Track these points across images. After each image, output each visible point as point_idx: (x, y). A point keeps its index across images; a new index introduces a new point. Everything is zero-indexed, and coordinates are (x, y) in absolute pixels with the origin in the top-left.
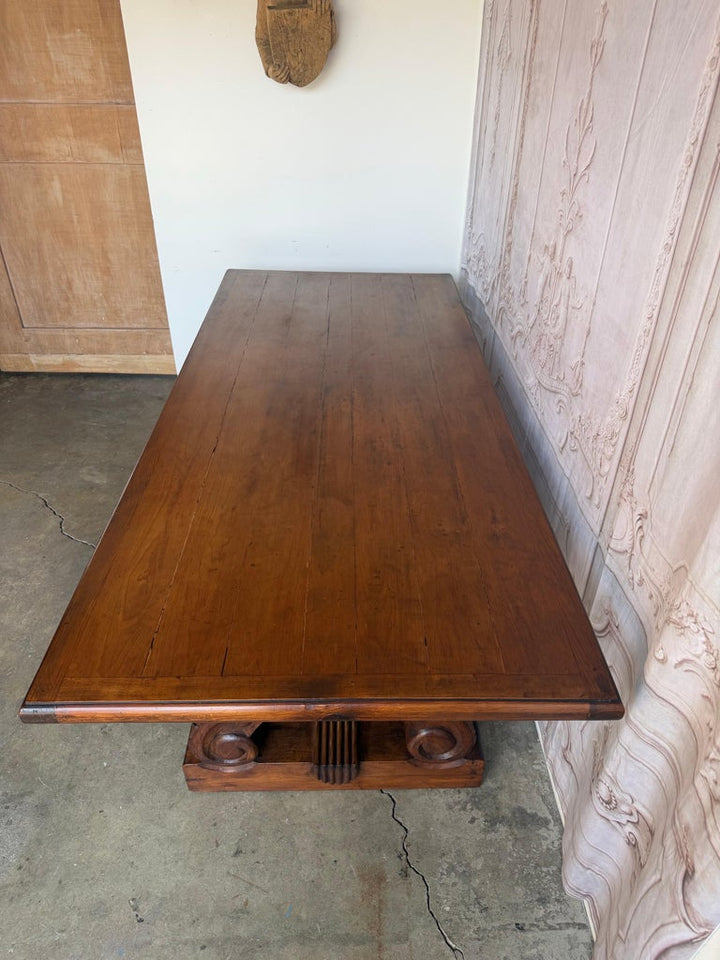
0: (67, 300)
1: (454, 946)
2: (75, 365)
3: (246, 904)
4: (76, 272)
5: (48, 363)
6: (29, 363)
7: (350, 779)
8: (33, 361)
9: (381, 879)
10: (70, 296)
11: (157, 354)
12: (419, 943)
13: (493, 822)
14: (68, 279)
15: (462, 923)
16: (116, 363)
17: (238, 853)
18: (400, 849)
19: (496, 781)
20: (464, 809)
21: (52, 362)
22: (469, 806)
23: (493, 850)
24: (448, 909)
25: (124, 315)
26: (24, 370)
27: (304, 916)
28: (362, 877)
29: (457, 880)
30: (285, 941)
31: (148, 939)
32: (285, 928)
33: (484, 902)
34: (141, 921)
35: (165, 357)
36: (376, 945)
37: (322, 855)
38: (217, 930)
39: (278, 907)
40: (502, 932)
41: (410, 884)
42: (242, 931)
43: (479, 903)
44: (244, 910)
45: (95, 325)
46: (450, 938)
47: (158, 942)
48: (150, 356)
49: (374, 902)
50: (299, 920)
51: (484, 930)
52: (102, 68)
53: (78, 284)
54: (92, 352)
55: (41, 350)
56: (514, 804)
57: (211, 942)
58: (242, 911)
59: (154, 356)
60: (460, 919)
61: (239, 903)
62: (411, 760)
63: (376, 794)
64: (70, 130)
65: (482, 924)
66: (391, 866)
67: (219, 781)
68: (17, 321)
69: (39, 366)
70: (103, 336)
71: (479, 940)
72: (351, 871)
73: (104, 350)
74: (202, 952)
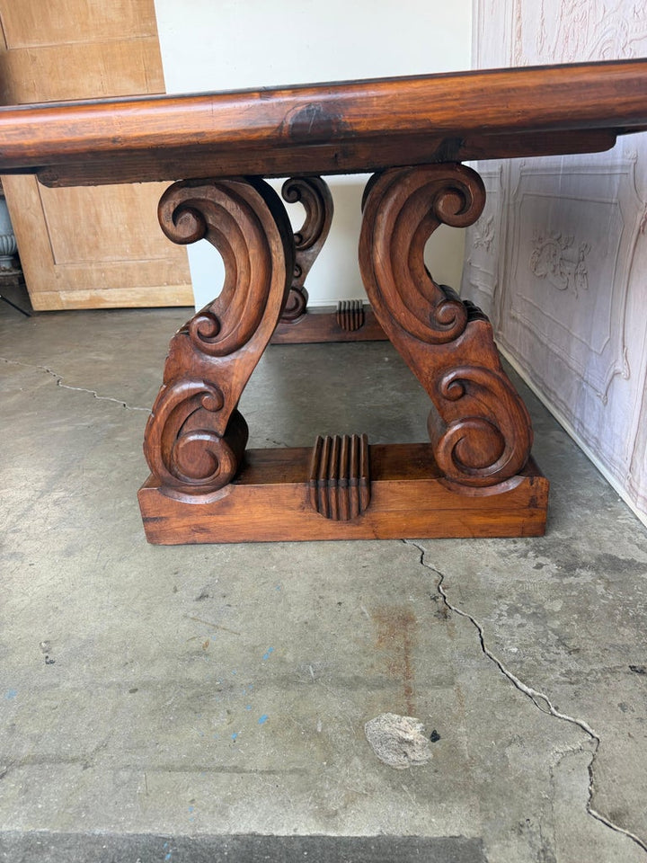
0: (95, 234)
1: (530, 691)
2: (101, 300)
3: (207, 645)
4: (103, 205)
5: (76, 299)
6: (58, 301)
7: (359, 512)
8: (63, 299)
9: (407, 620)
10: (98, 230)
11: (177, 284)
12: (473, 688)
13: (569, 568)
14: (96, 211)
15: (540, 664)
16: (138, 296)
17: (202, 597)
18: (434, 591)
19: (567, 533)
20: (525, 556)
21: (79, 299)
22: (531, 554)
23: (575, 593)
24: (515, 650)
25: (147, 246)
26: (55, 309)
27: (289, 657)
28: (379, 617)
29: (524, 621)
30: (258, 685)
31: (56, 681)
32: (261, 670)
33: (572, 644)
34: (52, 662)
35: (184, 287)
36: (401, 690)
37: (320, 597)
38: (158, 672)
39: (253, 649)
40: (609, 675)
41: (453, 625)
42: (195, 673)
43: (564, 644)
44: (203, 652)
45: (120, 258)
46: (522, 681)
47: (69, 685)
48: (171, 287)
49: (399, 642)
50: (282, 662)
51: (578, 673)
53: (105, 216)
54: (117, 286)
55: (70, 287)
56: (598, 552)
57: (146, 685)
58: (198, 653)
59: (175, 287)
60: (537, 660)
61: (195, 645)
62: (443, 480)
63: (399, 544)
64: (101, 65)
65: (574, 666)
66: (423, 610)
67: (185, 521)
68: (50, 256)
69: (68, 302)
70: (127, 268)
71: (571, 683)
72: (363, 613)
73: (127, 284)
74: (130, 696)
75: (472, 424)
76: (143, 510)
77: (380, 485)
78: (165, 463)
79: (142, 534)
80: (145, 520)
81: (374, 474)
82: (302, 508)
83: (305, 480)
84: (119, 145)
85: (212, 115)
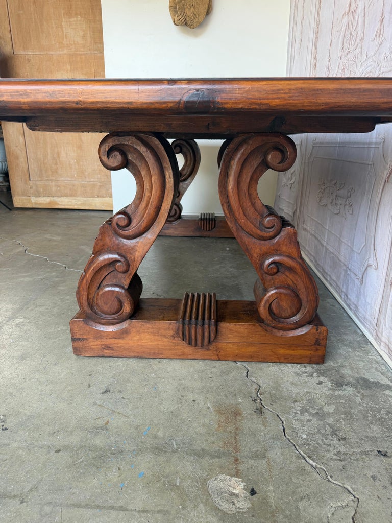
0: (56, 164)
1: (314, 464)
2: (56, 203)
3: (107, 423)
4: (63, 147)
5: (40, 202)
6: (30, 202)
7: (209, 342)
8: (33, 201)
9: (237, 413)
10: (58, 162)
11: (104, 197)
12: (278, 460)
13: (339, 384)
14: (58, 151)
15: (321, 447)
16: (79, 203)
17: (106, 392)
18: (254, 395)
19: (337, 363)
20: (311, 376)
21: (43, 202)
22: (315, 375)
23: (342, 401)
24: (305, 436)
25: (87, 173)
26: (27, 207)
27: (160, 434)
28: (219, 411)
29: (311, 418)
30: (139, 452)
31: (7, 442)
32: (142, 442)
33: (341, 434)
34: (6, 429)
35: (107, 199)
36: (232, 460)
37: (182, 396)
38: (75, 439)
39: (137, 428)
40: (364, 456)
41: (266, 418)
42: (99, 441)
43: (336, 434)
44: (105, 427)
45: (70, 179)
46: (310, 457)
47: (15, 445)
48: (100, 199)
49: (231, 428)
50: (156, 437)
51: (345, 454)
52: (89, 35)
53: (63, 154)
54: (66, 196)
55: (38, 194)
56: (356, 376)
57: (66, 448)
58: (102, 428)
59: (102, 199)
60: (319, 444)
61: (100, 423)
62: (262, 324)
63: (232, 364)
64: (68, 67)
65: (342, 449)
66: (247, 407)
67: (99, 342)
68: (27, 176)
69: (35, 203)
70: (74, 186)
71: (340, 460)
72: (208, 408)
73: (73, 195)
74: (56, 454)
75: (282, 290)
76: (72, 333)
77: (223, 325)
78: (89, 304)
79: (71, 349)
80: (73, 340)
81: (220, 318)
82: (173, 337)
83: (176, 320)
84: (80, 106)
85: (138, 92)
